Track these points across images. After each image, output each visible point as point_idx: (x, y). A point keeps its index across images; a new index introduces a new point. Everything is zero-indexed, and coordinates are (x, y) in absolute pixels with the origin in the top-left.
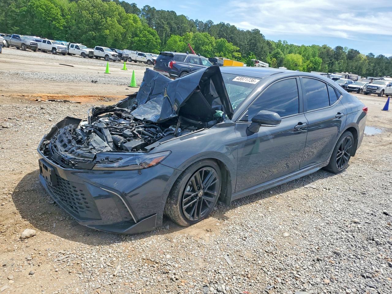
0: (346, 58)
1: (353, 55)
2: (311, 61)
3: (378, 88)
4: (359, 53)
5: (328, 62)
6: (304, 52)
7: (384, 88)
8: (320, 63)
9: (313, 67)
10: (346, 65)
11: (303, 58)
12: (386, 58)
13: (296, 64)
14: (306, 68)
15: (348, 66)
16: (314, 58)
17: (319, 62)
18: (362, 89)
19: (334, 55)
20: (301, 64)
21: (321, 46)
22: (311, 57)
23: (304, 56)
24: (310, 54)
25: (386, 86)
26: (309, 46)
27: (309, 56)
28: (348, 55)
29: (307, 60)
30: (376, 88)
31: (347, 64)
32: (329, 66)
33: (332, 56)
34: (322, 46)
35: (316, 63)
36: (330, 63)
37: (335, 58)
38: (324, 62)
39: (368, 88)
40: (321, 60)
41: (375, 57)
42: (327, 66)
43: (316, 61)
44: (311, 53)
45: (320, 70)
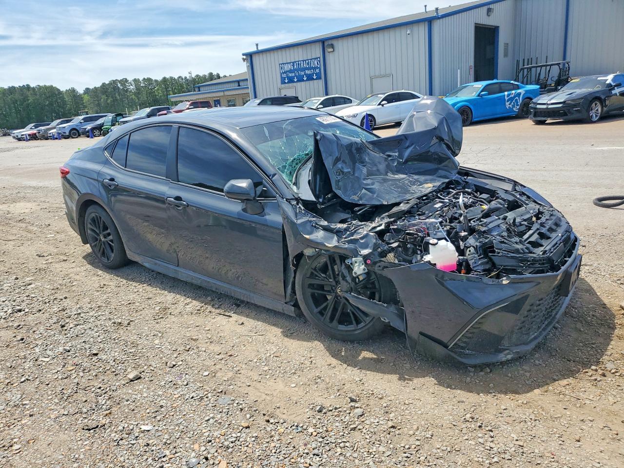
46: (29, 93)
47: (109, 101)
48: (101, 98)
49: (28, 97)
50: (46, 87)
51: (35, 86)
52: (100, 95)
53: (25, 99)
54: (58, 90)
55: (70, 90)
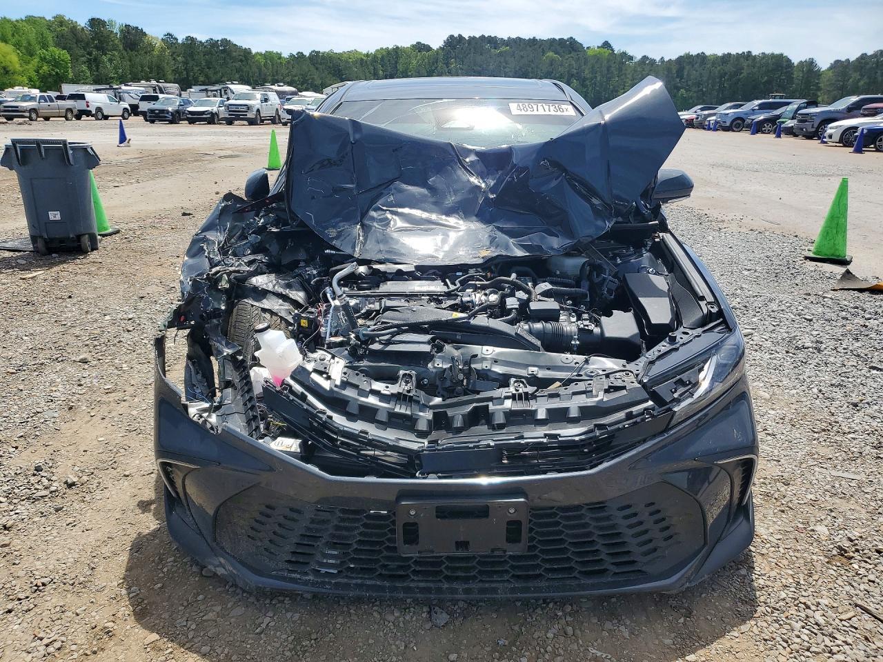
0: (121, 47)
1: (133, 38)
2: (43, 59)
3: (249, 108)
4: (145, 34)
5: (83, 59)
6: (13, 35)
7: (258, 106)
8: (67, 63)
9: (54, 73)
10: (129, 63)
11: (18, 51)
12: (201, 42)
13: (4, 68)
14: (36, 78)
15: (132, 66)
16: (47, 50)
17: (63, 61)
18: (216, 113)
19: (93, 39)
20: (17, 66)
21: (49, 17)
22: (37, 47)
23: (17, 45)
24: (33, 42)
25: (259, 101)
26: (22, 20)
27: (30, 44)
28: (124, 38)
29: (31, 56)
30: (245, 109)
31: (130, 61)
32: (90, 68)
33: (87, 44)
34: (54, 18)
35: (55, 63)
36: (89, 61)
37: (97, 48)
38: (75, 59)
39: (230, 109)
40: (65, 55)
41: (180, 41)
42: (84, 68)
43: (55, 59)
44: (32, 37)
45: (72, 79)
46: (745, 64)
47: (861, 83)
48: (851, 77)
49: (743, 69)
50: (773, 56)
51: (757, 54)
52: (850, 72)
53: (739, 70)
54: (789, 61)
55: (806, 61)
